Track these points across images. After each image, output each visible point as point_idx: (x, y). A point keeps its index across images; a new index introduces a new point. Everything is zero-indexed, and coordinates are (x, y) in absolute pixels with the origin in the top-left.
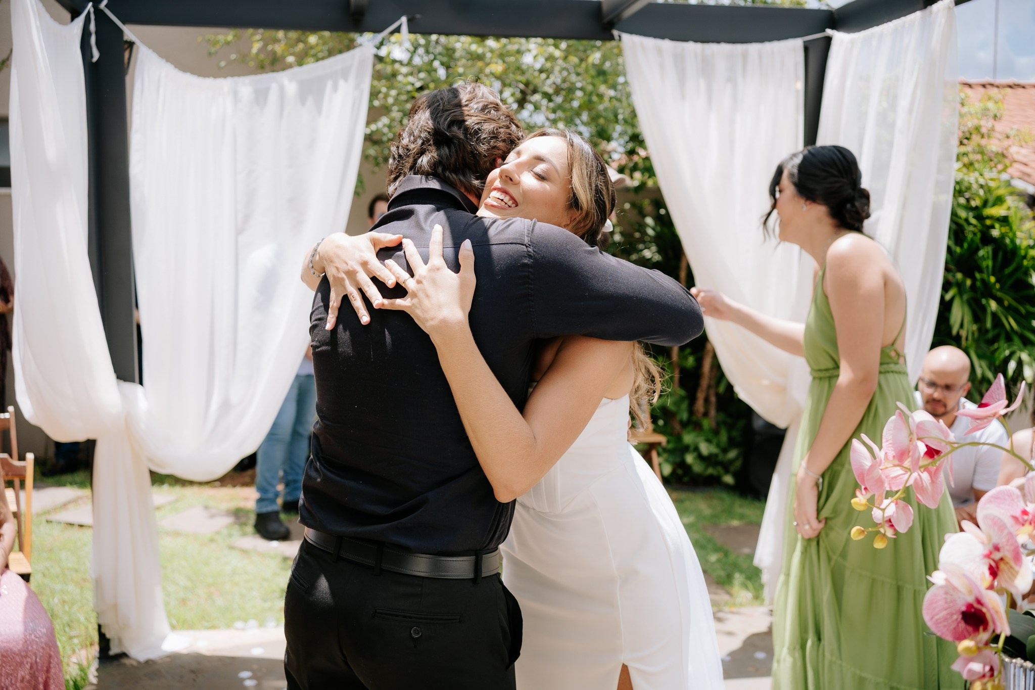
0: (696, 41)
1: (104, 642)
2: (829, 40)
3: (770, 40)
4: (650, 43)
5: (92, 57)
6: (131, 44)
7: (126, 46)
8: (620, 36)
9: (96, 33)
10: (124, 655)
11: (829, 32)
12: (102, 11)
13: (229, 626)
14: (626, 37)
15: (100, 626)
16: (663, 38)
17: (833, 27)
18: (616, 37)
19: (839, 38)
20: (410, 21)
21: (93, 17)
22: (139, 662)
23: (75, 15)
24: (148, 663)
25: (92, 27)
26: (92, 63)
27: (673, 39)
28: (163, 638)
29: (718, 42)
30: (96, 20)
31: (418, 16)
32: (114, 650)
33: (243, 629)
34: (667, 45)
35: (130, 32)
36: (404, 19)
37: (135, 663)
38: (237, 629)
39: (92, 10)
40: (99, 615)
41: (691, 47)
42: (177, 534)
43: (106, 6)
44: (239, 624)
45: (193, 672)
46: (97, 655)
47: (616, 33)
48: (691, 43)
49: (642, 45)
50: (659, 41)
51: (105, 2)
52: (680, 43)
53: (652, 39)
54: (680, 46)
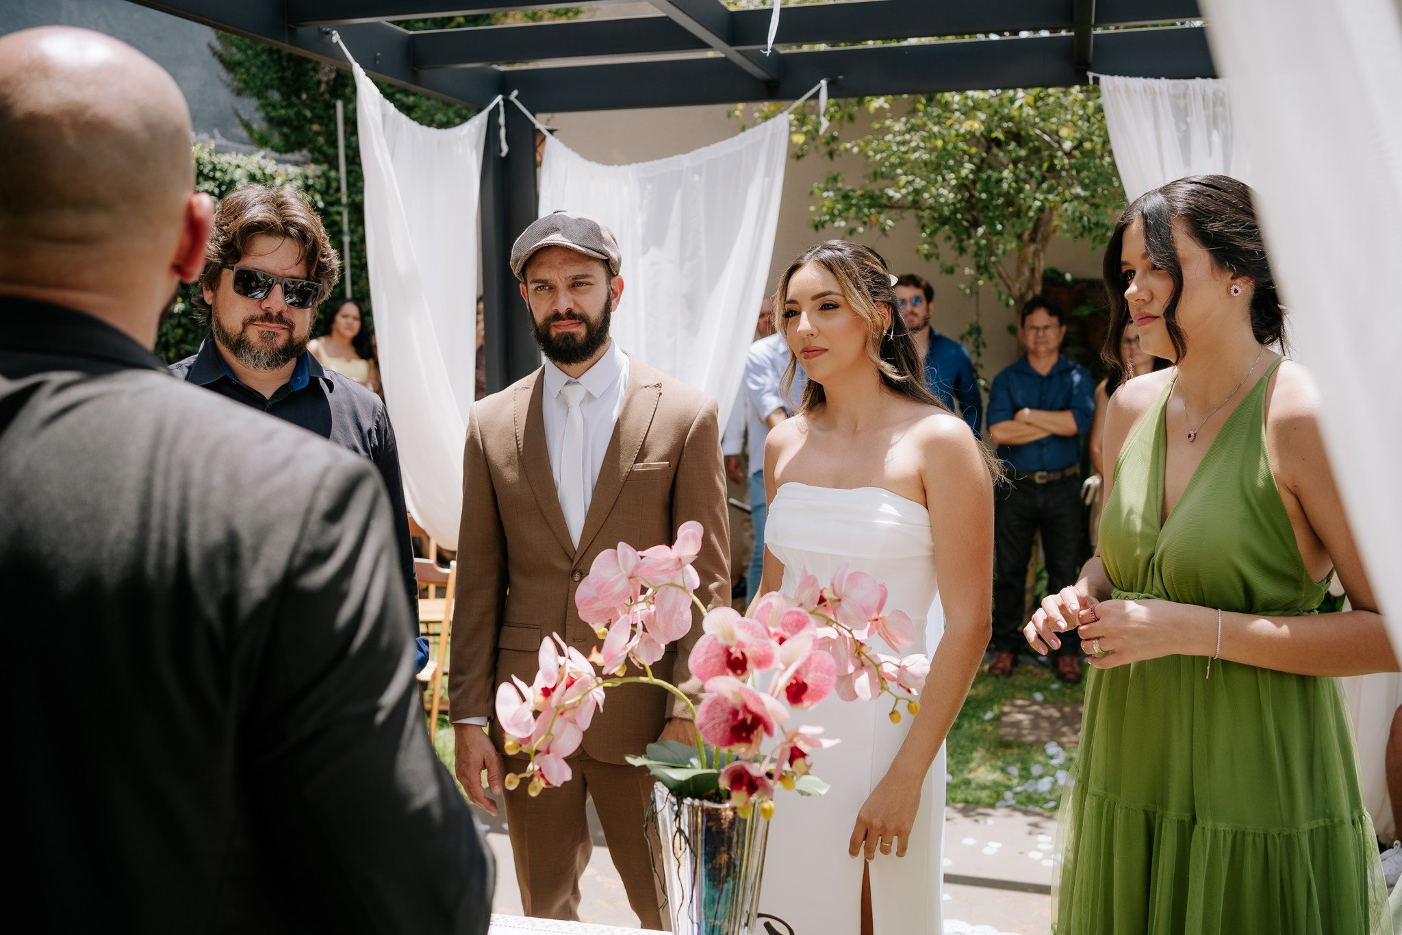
5: (501, 151)
6: (543, 137)
7: (538, 138)
8: (1096, 80)
9: (506, 126)
12: (512, 102)
14: (1104, 79)
18: (1091, 82)
20: (829, 85)
21: (502, 109)
25: (502, 120)
26: (502, 158)
30: (505, 112)
31: (841, 77)
34: (1164, 84)
35: (540, 122)
36: (823, 82)
39: (502, 103)
43: (517, 98)
47: (1091, 75)
48: (1199, 80)
49: (1126, 86)
50: (1151, 82)
51: (515, 93)
52: (1182, 81)
53: (1141, 79)
54: (1181, 83)
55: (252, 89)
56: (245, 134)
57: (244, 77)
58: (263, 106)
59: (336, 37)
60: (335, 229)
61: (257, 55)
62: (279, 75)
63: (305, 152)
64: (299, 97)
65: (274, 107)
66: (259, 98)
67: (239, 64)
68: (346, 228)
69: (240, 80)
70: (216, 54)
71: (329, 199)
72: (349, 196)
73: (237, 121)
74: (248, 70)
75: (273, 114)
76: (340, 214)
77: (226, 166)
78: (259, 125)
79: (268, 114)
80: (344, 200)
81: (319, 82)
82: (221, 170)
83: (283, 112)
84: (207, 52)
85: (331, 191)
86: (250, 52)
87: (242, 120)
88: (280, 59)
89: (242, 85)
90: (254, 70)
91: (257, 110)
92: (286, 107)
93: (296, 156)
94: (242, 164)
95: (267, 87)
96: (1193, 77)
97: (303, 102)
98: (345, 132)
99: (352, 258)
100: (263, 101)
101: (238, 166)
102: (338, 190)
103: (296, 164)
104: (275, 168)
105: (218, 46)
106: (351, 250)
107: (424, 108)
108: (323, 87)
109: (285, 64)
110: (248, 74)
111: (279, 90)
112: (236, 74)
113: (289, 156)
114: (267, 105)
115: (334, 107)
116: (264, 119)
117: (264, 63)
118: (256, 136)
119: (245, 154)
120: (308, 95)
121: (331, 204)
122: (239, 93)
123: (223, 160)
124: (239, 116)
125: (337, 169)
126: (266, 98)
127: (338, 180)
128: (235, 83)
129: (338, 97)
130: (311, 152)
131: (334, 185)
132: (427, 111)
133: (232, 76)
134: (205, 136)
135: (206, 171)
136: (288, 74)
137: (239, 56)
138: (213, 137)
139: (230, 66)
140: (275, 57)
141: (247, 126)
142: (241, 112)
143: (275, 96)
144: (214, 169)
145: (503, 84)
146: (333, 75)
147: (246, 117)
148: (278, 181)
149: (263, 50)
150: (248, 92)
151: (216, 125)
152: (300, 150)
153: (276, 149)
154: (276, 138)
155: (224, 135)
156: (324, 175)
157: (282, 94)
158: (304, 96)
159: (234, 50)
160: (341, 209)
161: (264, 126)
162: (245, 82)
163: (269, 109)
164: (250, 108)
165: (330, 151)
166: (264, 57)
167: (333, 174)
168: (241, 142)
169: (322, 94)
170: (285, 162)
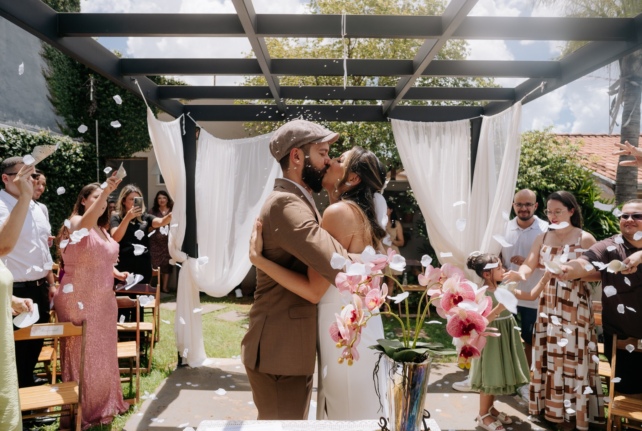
0: (423, 121)
1: (180, 359)
2: (481, 118)
3: (455, 120)
4: (403, 122)
5: (183, 133)
6: (199, 129)
7: (197, 129)
8: (390, 120)
9: (185, 125)
10: (187, 365)
11: (481, 116)
12: (188, 117)
13: (231, 357)
14: (392, 120)
15: (178, 352)
16: (409, 120)
17: (483, 114)
18: (388, 121)
19: (485, 118)
21: (184, 118)
22: (192, 368)
23: (176, 118)
24: (195, 368)
25: (184, 122)
26: (184, 136)
27: (412, 120)
28: (203, 360)
29: (433, 121)
30: (185, 120)
32: (183, 363)
33: (235, 359)
34: (410, 122)
35: (198, 124)
37: (190, 368)
38: (233, 358)
39: (184, 116)
40: (178, 348)
41: (420, 123)
42: (223, 321)
43: (190, 115)
44: (234, 357)
45: (211, 373)
46: (177, 364)
47: (388, 118)
48: (421, 123)
49: (399, 123)
50: (407, 122)
51: (189, 113)
52: (416, 122)
53: (404, 121)
54: (416, 123)
55: (62, 113)
56: (59, 129)
57: (60, 109)
58: (66, 120)
59: (136, 82)
60: (94, 166)
61: (65, 101)
62: (73, 109)
63: (82, 138)
64: (80, 118)
65: (71, 121)
66: (65, 117)
67: (58, 104)
68: (98, 166)
69: (58, 110)
70: (49, 99)
71: (92, 155)
72: (99, 155)
73: (57, 124)
74: (61, 106)
75: (70, 123)
76: (96, 160)
77: (54, 139)
78: (65, 126)
79: (68, 123)
80: (98, 155)
81: (89, 113)
82: (52, 141)
83: (74, 123)
84: (46, 98)
85: (93, 152)
86: (62, 100)
87: (58, 124)
88: (74, 103)
89: (59, 112)
90: (64, 107)
91: (64, 121)
92: (75, 121)
93: (79, 139)
94: (60, 139)
95: (68, 113)
96: (419, 121)
97: (82, 120)
98: (98, 131)
99: (100, 176)
100: (67, 118)
101: (59, 140)
102: (96, 151)
103: (79, 141)
104: (72, 142)
105: (50, 96)
106: (99, 174)
107: (130, 124)
108: (91, 115)
109: (75, 105)
110: (61, 108)
111: (72, 115)
112: (57, 107)
113: (75, 139)
114: (68, 120)
115: (95, 122)
116: (66, 125)
117: (67, 104)
118: (63, 130)
119: (61, 136)
120: (84, 117)
121: (93, 157)
122: (58, 114)
123: (53, 137)
124: (57, 123)
125: (95, 144)
126: (68, 117)
127: (96, 148)
128: (56, 111)
129: (96, 119)
130: (84, 138)
131: (94, 150)
132: (131, 125)
133: (55, 108)
134: (44, 129)
135: (47, 141)
136: (76, 109)
137: (58, 101)
138: (47, 129)
139: (55, 104)
140: (72, 103)
141: (60, 126)
142: (58, 121)
143: (72, 117)
144: (50, 140)
145: (185, 109)
146: (94, 111)
147: (60, 123)
148: (74, 147)
149: (67, 100)
150: (61, 114)
151: (48, 126)
152: (80, 137)
153: (71, 136)
154: (71, 132)
155: (51, 129)
156: (90, 146)
157: (74, 116)
158: (82, 118)
159: (56, 99)
160: (97, 159)
161: (67, 127)
162: (60, 110)
163: (69, 121)
164: (61, 120)
165: (92, 138)
166: (68, 102)
167: (94, 146)
168: (59, 133)
169: (89, 117)
170: (76, 141)
